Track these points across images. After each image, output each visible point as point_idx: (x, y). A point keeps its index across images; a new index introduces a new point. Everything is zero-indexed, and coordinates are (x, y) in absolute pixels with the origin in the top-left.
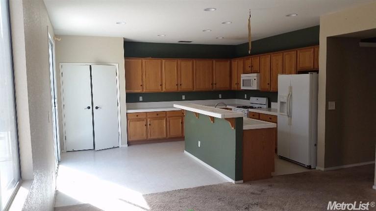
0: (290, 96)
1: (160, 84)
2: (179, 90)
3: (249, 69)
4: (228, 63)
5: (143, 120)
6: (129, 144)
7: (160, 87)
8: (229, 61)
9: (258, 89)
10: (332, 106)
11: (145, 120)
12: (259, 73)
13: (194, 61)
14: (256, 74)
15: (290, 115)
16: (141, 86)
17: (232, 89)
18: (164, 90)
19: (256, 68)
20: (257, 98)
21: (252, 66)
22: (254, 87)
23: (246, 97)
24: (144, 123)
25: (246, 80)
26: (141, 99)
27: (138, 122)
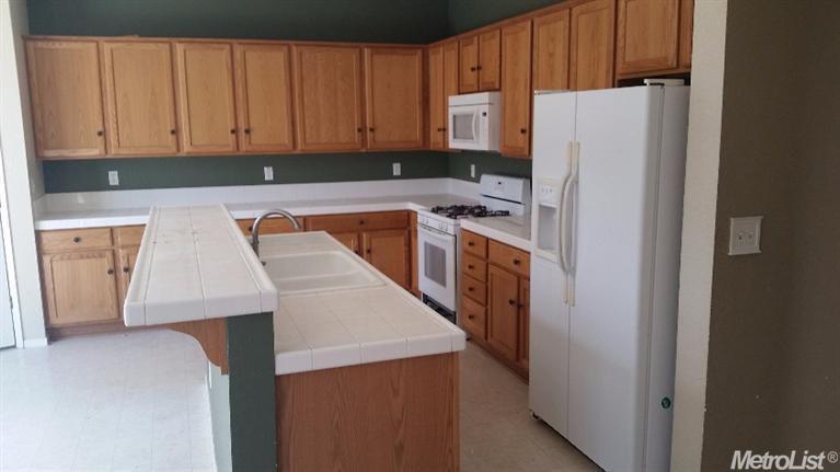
0: (572, 185)
1: (169, 129)
2: (244, 147)
3: (470, 77)
4: (416, 60)
5: (101, 256)
6: (54, 334)
7: (171, 138)
8: (420, 52)
9: (497, 148)
10: (747, 237)
11: (109, 254)
12: (499, 90)
13: (294, 48)
14: (484, 97)
15: (568, 266)
16: (100, 134)
17: (432, 148)
18: (186, 149)
19: (490, 74)
20: (501, 179)
21: (479, 68)
22: (482, 142)
23: (473, 175)
24: (107, 264)
25: (460, 116)
26: (113, 178)
27: (82, 263)
